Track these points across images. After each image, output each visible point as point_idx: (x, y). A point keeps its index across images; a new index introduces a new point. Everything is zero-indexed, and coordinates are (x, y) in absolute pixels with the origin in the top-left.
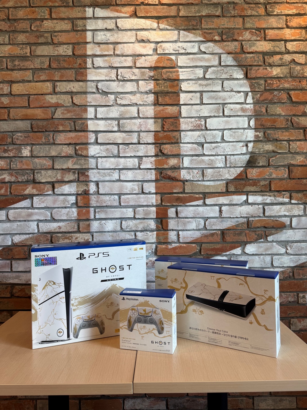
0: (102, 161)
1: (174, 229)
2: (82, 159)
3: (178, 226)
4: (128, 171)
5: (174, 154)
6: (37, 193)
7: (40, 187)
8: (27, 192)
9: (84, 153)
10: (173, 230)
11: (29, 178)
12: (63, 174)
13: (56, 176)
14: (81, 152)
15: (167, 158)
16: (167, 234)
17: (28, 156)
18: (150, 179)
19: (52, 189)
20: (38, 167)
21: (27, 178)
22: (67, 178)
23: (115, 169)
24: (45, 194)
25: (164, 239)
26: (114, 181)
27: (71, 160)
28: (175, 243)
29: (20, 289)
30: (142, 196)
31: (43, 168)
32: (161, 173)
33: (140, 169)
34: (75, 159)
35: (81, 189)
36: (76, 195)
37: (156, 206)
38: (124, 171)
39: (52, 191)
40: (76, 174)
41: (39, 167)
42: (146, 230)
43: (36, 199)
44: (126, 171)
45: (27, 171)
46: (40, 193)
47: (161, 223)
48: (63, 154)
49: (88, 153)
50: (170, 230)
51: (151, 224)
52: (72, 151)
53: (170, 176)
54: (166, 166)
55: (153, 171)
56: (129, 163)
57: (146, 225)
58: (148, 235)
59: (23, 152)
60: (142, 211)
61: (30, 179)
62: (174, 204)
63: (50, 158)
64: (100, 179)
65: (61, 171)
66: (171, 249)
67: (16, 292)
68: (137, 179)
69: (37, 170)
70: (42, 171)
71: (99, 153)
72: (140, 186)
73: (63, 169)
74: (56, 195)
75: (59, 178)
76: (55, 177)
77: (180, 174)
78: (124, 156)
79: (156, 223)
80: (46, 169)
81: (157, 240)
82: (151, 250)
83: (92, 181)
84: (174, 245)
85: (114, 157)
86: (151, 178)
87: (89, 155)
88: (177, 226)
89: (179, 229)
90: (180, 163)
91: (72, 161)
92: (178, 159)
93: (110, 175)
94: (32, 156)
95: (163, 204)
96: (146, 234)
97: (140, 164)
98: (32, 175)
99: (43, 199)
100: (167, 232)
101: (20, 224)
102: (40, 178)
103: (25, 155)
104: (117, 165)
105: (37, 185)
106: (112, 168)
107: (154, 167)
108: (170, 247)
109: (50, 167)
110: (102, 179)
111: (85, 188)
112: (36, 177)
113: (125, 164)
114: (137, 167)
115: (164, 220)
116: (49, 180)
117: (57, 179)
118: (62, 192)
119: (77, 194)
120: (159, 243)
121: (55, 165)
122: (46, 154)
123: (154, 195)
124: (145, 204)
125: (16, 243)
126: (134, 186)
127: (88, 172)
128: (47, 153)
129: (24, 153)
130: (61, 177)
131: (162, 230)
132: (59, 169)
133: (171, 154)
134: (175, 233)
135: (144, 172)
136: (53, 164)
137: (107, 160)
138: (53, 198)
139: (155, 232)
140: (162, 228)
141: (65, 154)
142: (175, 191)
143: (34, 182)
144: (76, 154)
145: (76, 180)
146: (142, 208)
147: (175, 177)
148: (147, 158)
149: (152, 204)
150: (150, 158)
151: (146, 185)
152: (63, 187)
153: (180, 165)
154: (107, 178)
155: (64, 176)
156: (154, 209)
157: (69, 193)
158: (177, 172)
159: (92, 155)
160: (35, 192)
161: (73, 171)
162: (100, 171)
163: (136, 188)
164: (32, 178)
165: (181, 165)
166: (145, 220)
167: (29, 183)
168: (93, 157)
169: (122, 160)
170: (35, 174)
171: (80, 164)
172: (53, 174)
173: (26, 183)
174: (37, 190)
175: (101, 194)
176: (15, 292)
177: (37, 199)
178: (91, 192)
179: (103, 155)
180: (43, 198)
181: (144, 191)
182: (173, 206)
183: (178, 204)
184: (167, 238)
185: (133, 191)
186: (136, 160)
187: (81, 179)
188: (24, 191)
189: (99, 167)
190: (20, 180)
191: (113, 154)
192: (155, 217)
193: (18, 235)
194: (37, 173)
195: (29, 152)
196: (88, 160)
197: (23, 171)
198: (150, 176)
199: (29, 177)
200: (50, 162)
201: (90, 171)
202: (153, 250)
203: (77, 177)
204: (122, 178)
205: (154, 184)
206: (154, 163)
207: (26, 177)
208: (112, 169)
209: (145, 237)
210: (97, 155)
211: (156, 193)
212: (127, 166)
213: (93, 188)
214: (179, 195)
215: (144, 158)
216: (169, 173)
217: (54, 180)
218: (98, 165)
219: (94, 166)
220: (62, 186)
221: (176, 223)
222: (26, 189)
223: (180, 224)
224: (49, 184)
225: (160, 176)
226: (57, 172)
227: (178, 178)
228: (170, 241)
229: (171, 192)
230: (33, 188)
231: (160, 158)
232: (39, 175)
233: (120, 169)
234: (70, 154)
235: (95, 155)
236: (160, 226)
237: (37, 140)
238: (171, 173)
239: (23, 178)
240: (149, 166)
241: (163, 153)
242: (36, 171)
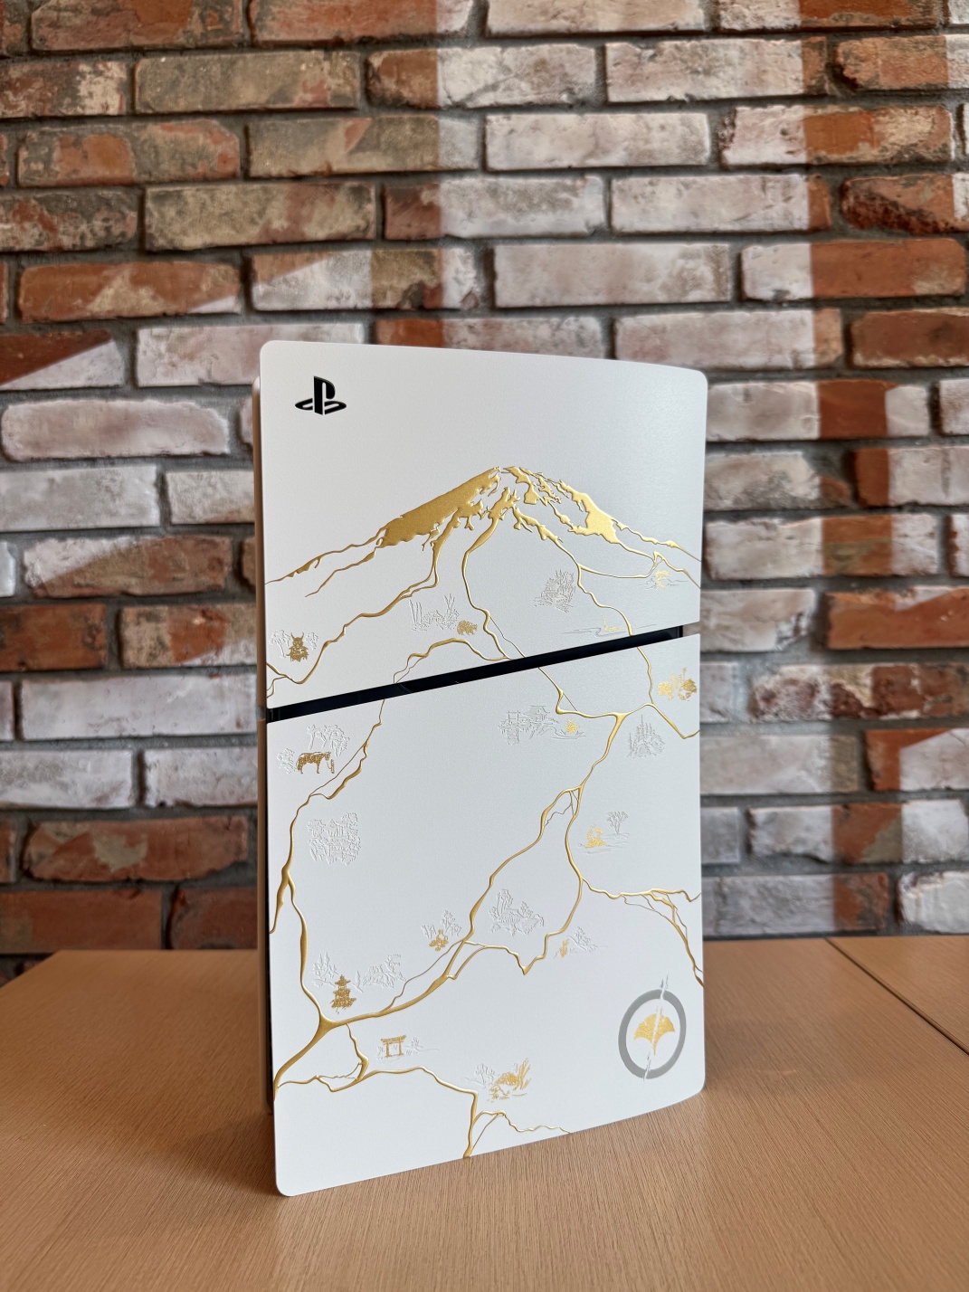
0: (512, 131)
1: (923, 500)
2: (401, 122)
3: (946, 485)
4: (654, 179)
5: (911, 84)
6: (156, 307)
7: (174, 277)
8: (103, 304)
9: (416, 88)
10: (915, 507)
11: (116, 230)
12: (297, 201)
13: (261, 213)
14: (400, 82)
15: (870, 111)
16: (887, 529)
17: (113, 111)
18: (781, 224)
19: (236, 286)
20: (165, 166)
21: (108, 229)
22: (321, 224)
23: (581, 171)
24: (200, 316)
25: (866, 559)
26: (576, 237)
27: (343, 124)
28: (927, 578)
29: (61, 841)
30: (740, 315)
31: (190, 171)
32: (841, 192)
33: (724, 168)
34: (363, 124)
35: (395, 282)
36: (368, 317)
37: (817, 373)
38: (635, 182)
39: (239, 296)
40: (369, 200)
41: (169, 168)
42: (765, 510)
43: (151, 341)
44: (646, 180)
45: (107, 193)
46: (172, 308)
47: (849, 467)
48: (300, 98)
49: (434, 90)
50: (900, 508)
51: (792, 474)
52: (347, 82)
53: (895, 204)
54: (867, 153)
55: (796, 178)
56: (663, 135)
57: (764, 478)
58: (773, 534)
59: (83, 90)
60: (740, 399)
61: (123, 234)
62: (922, 360)
63: (231, 120)
64: (498, 223)
65: (286, 187)
66: (908, 613)
67: (41, 857)
68: (707, 224)
69: (160, 183)
70: (188, 191)
71: (494, 87)
72: (727, 263)
73: (298, 178)
74: (258, 318)
75: (279, 224)
76: (253, 222)
77: (949, 192)
78: (632, 96)
79: (819, 472)
80: (205, 180)
81: (827, 565)
82: (793, 619)
83: (457, 240)
84: (924, 593)
85: (579, 106)
86: (787, 215)
87: (442, 99)
88: (938, 485)
89: (951, 500)
90: (946, 133)
91: (349, 133)
92: (933, 112)
93: (554, 204)
94: (133, 115)
95: (859, 359)
96: (763, 532)
97: (719, 144)
98: (133, 215)
99: (192, 342)
100: (886, 517)
101: (65, 479)
102: (176, 228)
103: (92, 107)
104: (597, 149)
105: (159, 266)
106: (564, 163)
107: (802, 158)
108: (902, 601)
109: (230, 168)
110: (512, 224)
111: (419, 275)
112: (153, 221)
113: (641, 144)
114: (705, 157)
115: (864, 454)
116: (225, 236)
117: (266, 230)
118: (295, 298)
119: (377, 312)
120: (837, 579)
121: (254, 157)
122: (207, 99)
123: (807, 314)
124: (754, 360)
125: (42, 586)
126: (691, 264)
127: (436, 187)
128: (214, 93)
129: (91, 95)
130: (289, 218)
131: (853, 506)
132: (280, 178)
133: (897, 86)
134: (928, 522)
135: (747, 182)
136: (247, 152)
137: (537, 122)
138: (245, 336)
139: (817, 522)
140: (856, 496)
141: (309, 97)
142: (922, 288)
143: (145, 249)
144: (368, 94)
145: (371, 234)
146: (740, 386)
147: (919, 213)
148: (759, 110)
149: (796, 361)
150: (777, 108)
151: (755, 255)
152: (299, 274)
153: (945, 145)
154: (542, 221)
155: (304, 212)
156: (809, 388)
157: (333, 304)
158: (932, 181)
159: (457, 98)
160: (146, 301)
161: (355, 183)
162: (503, 180)
163: (705, 271)
164: (131, 229)
165: (953, 145)
166: (759, 455)
167: (116, 257)
168: (460, 109)
169: (624, 120)
170: (149, 204)
171: (393, 148)
172: (245, 204)
173: (97, 257)
174: (160, 292)
175: (508, 311)
176: (34, 858)
177: (159, 337)
178: (453, 297)
179: (516, 99)
180: (192, 334)
181: (750, 290)
182: (912, 373)
183: (941, 362)
184: (883, 551)
185: (685, 293)
186: (700, 120)
187: (399, 225)
188: (87, 301)
189: (494, 163)
190: (67, 242)
191: (570, 91)
192: (814, 433)
193: (53, 542)
194: (160, 198)
195: (118, 90)
196: (436, 123)
197: (82, 192)
198: (780, 207)
199: (117, 221)
200: (228, 139)
201: (447, 184)
202: (804, 623)
203: (372, 218)
204: (626, 218)
205: (803, 249)
206: (801, 134)
207: (98, 224)
208: (569, 171)
209: (760, 545)
210: (486, 100)
211: (814, 303)
212: (650, 154)
213: (461, 277)
214: (946, 310)
215: (743, 110)
216: (889, 188)
217: (251, 235)
218: (491, 150)
219: (467, 157)
220: (293, 266)
221: (936, 465)
222: (100, 288)
223: (956, 474)
224: (224, 261)
225: (832, 206)
226: (266, 191)
227: (938, 215)
228: (899, 567)
229: (902, 292)
230: (137, 282)
231: (832, 109)
232: (171, 212)
233: (610, 172)
234: (336, 96)
235: (471, 97)
236: (843, 485)
237: (162, 25)
238: (899, 189)
239: (84, 227)
240: (775, 152)
241: (851, 84)
242: (151, 191)
